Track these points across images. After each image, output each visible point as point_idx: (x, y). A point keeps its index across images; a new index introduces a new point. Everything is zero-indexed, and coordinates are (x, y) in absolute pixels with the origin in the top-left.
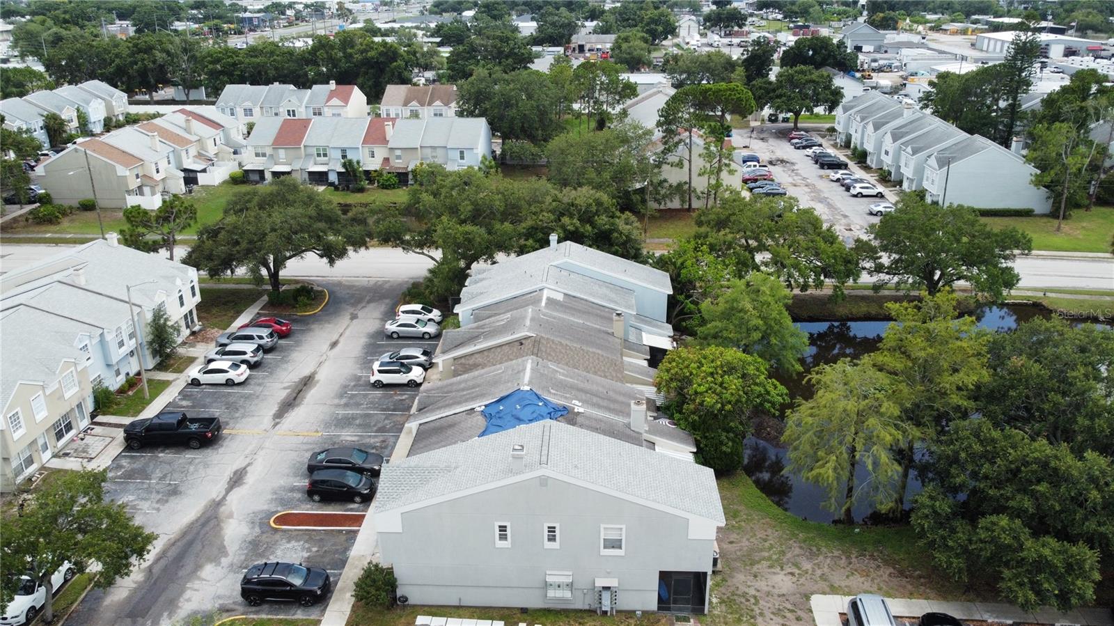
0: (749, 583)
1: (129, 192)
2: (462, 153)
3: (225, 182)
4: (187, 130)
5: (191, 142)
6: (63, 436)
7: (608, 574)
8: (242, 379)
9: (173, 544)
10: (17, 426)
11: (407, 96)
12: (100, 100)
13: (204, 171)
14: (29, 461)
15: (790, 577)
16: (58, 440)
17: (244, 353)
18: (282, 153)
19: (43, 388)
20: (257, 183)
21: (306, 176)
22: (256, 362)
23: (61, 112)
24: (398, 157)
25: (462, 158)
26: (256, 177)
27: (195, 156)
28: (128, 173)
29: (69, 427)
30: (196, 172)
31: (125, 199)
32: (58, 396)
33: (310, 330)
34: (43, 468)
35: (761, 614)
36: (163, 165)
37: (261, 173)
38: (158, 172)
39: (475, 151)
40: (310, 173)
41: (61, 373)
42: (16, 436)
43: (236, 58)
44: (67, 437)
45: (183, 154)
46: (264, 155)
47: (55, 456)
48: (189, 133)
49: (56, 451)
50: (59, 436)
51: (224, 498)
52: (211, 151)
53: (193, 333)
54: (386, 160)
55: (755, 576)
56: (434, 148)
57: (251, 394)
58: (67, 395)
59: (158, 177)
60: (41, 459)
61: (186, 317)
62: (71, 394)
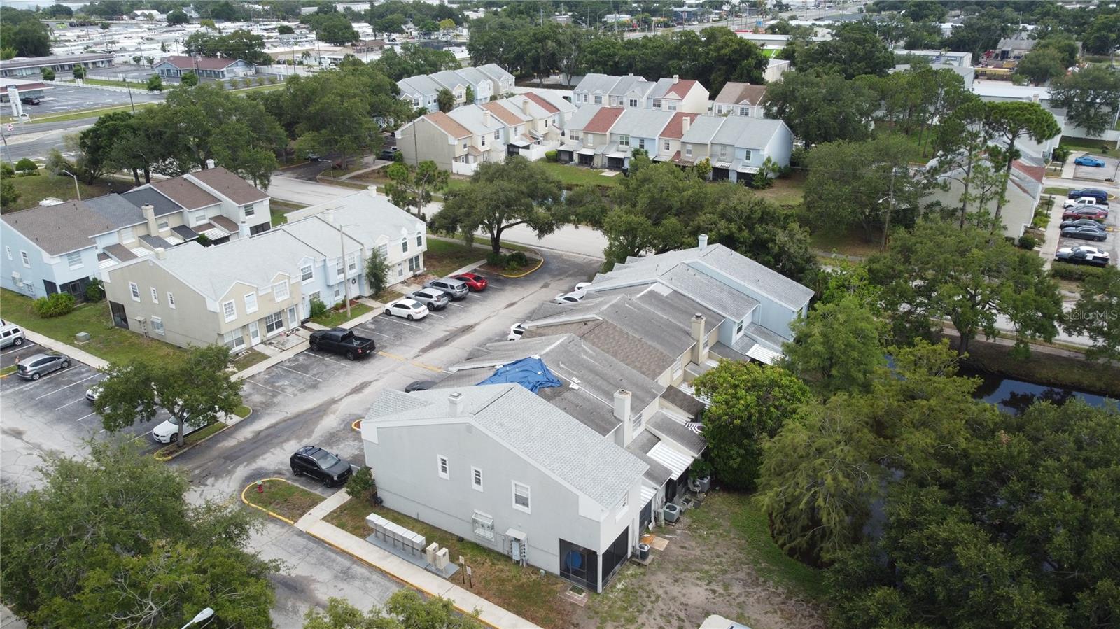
0: (664, 585)
1: (456, 159)
2: (748, 153)
3: (542, 159)
4: (524, 111)
5: (522, 121)
6: (273, 329)
7: (519, 528)
8: (419, 316)
9: (285, 421)
10: (230, 312)
11: (742, 93)
12: (489, 81)
13: (527, 147)
14: (240, 341)
15: (710, 593)
16: (268, 331)
17: (431, 297)
18: (590, 137)
19: (257, 290)
20: (566, 162)
21: (606, 161)
22: (438, 306)
23: (453, 88)
24: (689, 152)
25: (748, 158)
26: (566, 158)
27: (524, 135)
28: (456, 143)
29: (279, 324)
30: (519, 147)
31: (451, 164)
32: (270, 298)
33: (502, 290)
34: (251, 349)
35: (650, 612)
36: (490, 139)
37: (571, 154)
38: (483, 144)
39: (761, 153)
40: (610, 159)
41: (274, 282)
42: (228, 319)
43: (612, 50)
44: (276, 331)
45: (512, 131)
46: (577, 138)
47: (263, 343)
48: (525, 114)
49: (265, 339)
50: (270, 329)
51: (341, 399)
52: (541, 130)
53: (415, 276)
54: (678, 153)
55: (676, 581)
56: (724, 146)
57: (420, 330)
58: (278, 300)
59: (482, 149)
60: (250, 341)
61: (411, 261)
62: (282, 299)
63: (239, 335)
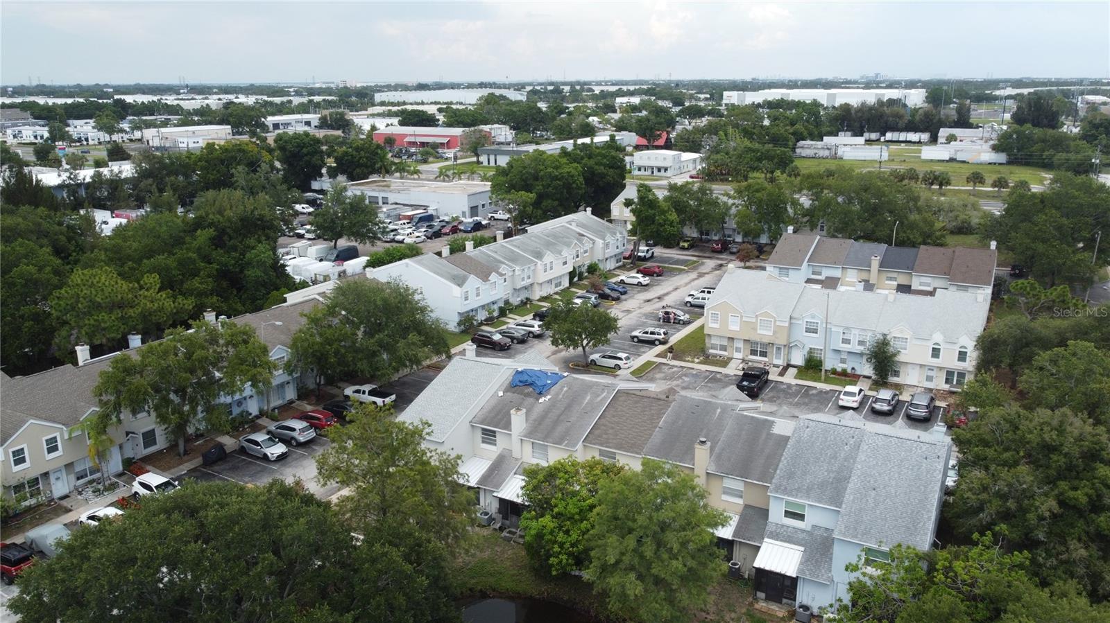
6: (756, 355)
10: (715, 321)
16: (751, 354)
19: (742, 314)
29: (764, 354)
32: (753, 327)
34: (730, 358)
41: (759, 315)
42: (712, 326)
44: (759, 358)
50: (753, 352)
58: (759, 332)
60: (733, 353)
61: (950, 374)
62: (764, 333)
63: (725, 343)
